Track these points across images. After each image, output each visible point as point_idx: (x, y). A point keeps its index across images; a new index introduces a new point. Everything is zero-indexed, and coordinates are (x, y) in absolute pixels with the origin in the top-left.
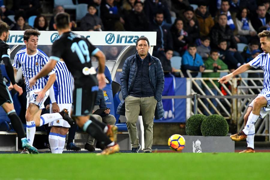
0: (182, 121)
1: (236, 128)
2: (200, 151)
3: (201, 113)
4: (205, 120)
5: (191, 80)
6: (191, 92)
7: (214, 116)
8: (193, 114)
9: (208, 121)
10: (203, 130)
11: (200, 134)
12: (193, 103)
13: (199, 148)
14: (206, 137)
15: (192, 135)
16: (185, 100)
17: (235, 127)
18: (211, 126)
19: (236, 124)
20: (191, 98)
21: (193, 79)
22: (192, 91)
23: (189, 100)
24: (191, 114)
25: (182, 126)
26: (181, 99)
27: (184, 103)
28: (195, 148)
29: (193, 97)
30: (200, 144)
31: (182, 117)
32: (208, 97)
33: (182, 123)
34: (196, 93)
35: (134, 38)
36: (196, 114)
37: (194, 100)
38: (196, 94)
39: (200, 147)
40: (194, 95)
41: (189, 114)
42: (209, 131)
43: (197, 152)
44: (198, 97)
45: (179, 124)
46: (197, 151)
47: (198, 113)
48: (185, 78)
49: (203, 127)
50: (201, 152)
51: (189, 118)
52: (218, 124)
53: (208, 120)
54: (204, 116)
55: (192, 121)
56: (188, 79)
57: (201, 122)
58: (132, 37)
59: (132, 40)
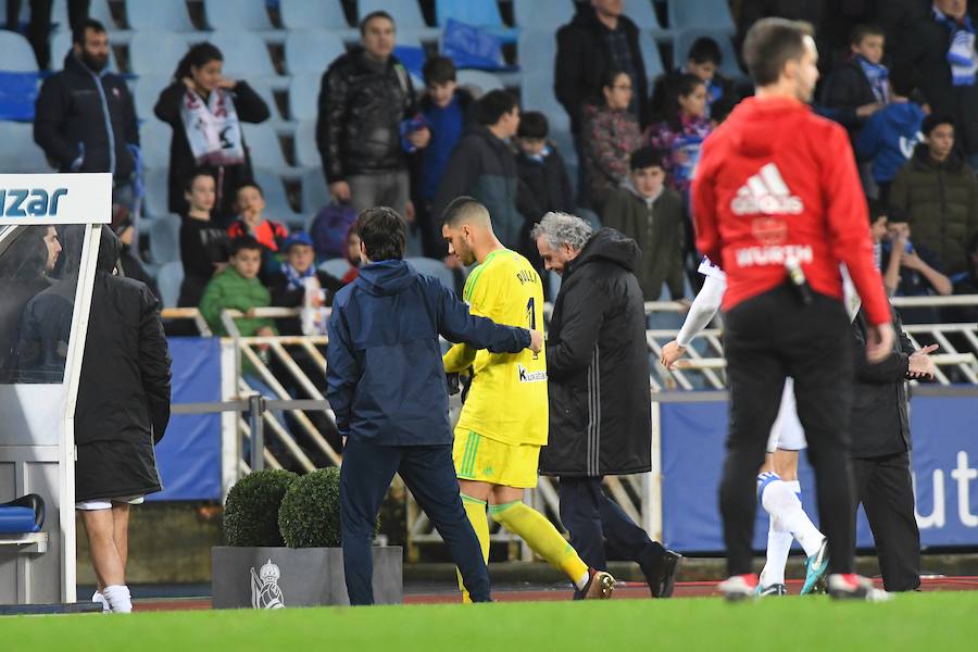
0: (207, 496)
1: (404, 517)
2: (276, 600)
3: (277, 466)
4: (294, 489)
5: (236, 345)
6: (239, 389)
7: (325, 476)
8: (248, 471)
9: (306, 494)
10: (288, 527)
11: (279, 542)
12: (248, 431)
13: (274, 591)
14: (299, 549)
15: (249, 545)
16: (217, 416)
17: (398, 512)
18: (316, 512)
19: (401, 501)
20: (240, 414)
21: (245, 342)
22: (242, 383)
23: (230, 420)
24: (238, 468)
25: (205, 511)
26: (204, 416)
27: (214, 430)
28: (259, 593)
29: (247, 409)
30: (278, 575)
31: (208, 481)
32: (297, 408)
33: (206, 503)
34: (255, 393)
35: (30, 198)
36: (260, 468)
37: (251, 419)
38: (259, 397)
39: (276, 589)
40: (251, 398)
41: (232, 469)
42: (310, 529)
43: (268, 606)
44: (263, 406)
45: (195, 505)
46: (268, 601)
47: (267, 465)
48: (216, 339)
49: (289, 516)
50: (281, 605)
51: (237, 485)
53: (302, 490)
54: (291, 474)
55: (246, 494)
56: (224, 341)
57: (282, 492)
58: (22, 195)
59: (24, 206)
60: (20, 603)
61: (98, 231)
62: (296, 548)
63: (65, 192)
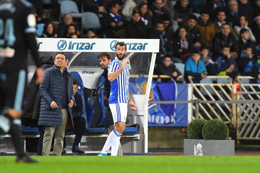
0: (184, 125)
1: (236, 132)
2: (201, 154)
3: (202, 118)
4: (206, 124)
5: (192, 86)
6: (192, 97)
7: (214, 121)
8: (194, 119)
9: (209, 125)
10: (204, 134)
11: (202, 138)
12: (194, 108)
13: (200, 151)
14: (207, 140)
15: (194, 139)
16: (187, 104)
17: (234, 131)
18: (212, 130)
19: (235, 128)
20: (192, 104)
21: (194, 85)
22: (194, 96)
23: (190, 105)
24: (192, 118)
25: (183, 130)
26: (184, 104)
27: (186, 108)
28: (196, 151)
29: (194, 102)
30: (201, 147)
31: (184, 122)
32: (208, 103)
33: (183, 127)
34: (197, 98)
35: (138, 45)
36: (197, 118)
37: (195, 105)
38: (198, 99)
39: (201, 151)
40: (195, 100)
41: (190, 118)
42: (210, 135)
44: (199, 102)
45: (180, 128)
46: (199, 154)
47: (199, 117)
49: (205, 131)
50: (202, 155)
51: (191, 122)
52: (219, 128)
53: (208, 124)
54: (205, 120)
55: (193, 125)
56: (189, 85)
57: (202, 126)
58: (136, 44)
59: (136, 47)
60: (133, 152)
61: (156, 54)
62: (206, 140)
63: (147, 44)
